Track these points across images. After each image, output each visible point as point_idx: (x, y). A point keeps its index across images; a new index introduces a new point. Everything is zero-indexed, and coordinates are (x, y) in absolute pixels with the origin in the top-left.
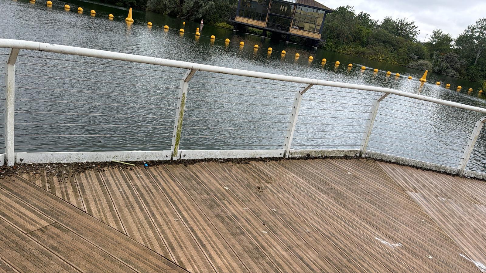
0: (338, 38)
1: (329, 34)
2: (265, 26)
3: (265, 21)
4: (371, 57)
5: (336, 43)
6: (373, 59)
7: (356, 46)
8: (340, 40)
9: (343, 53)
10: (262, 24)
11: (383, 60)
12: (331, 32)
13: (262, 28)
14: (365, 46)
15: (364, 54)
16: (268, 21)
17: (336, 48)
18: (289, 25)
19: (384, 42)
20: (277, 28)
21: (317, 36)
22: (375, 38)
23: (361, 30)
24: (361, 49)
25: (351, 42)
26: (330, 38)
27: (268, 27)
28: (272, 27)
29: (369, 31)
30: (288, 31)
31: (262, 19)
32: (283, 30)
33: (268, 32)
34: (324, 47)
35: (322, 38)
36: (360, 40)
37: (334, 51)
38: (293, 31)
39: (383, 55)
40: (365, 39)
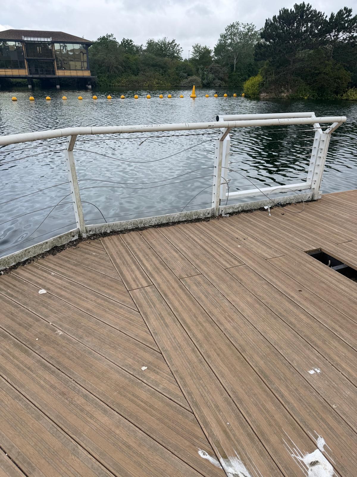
0: (108, 71)
1: (99, 69)
2: (27, 74)
3: (24, 68)
4: (146, 84)
5: (108, 77)
6: (149, 85)
7: (129, 76)
8: (112, 73)
9: (119, 86)
10: (24, 72)
11: (157, 84)
12: (100, 66)
13: (24, 76)
14: (138, 75)
15: (138, 83)
16: (29, 67)
17: (110, 82)
18: (54, 67)
19: (153, 66)
20: (43, 74)
21: (87, 74)
22: (143, 63)
23: (128, 58)
24: (134, 78)
25: (123, 72)
26: (101, 73)
27: (30, 74)
28: (37, 74)
29: (136, 57)
30: (54, 73)
31: (22, 67)
32: (50, 74)
33: (34, 80)
34: (98, 84)
35: (92, 75)
36: (130, 69)
37: (110, 86)
38: (60, 73)
39: (156, 80)
40: (134, 67)
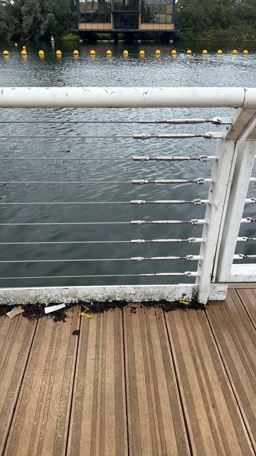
0: (195, 24)
1: (185, 22)
2: (111, 28)
3: (110, 22)
4: (234, 39)
5: (194, 31)
6: (237, 40)
7: (217, 29)
8: (198, 26)
9: (204, 41)
10: (108, 27)
11: (248, 39)
12: (187, 19)
13: (108, 31)
14: (227, 28)
15: (226, 37)
16: (114, 21)
17: (195, 37)
18: (138, 21)
19: (247, 18)
20: (125, 28)
21: (170, 27)
22: (236, 15)
23: (220, 10)
24: (222, 31)
25: (211, 26)
26: (187, 27)
27: (115, 28)
28: (121, 28)
29: (229, 9)
30: (137, 27)
31: (108, 21)
32: (132, 28)
33: (119, 34)
34: (182, 38)
35: (176, 28)
36: (220, 22)
37: (194, 41)
38: (143, 27)
39: (247, 34)
40: (225, 19)
